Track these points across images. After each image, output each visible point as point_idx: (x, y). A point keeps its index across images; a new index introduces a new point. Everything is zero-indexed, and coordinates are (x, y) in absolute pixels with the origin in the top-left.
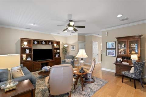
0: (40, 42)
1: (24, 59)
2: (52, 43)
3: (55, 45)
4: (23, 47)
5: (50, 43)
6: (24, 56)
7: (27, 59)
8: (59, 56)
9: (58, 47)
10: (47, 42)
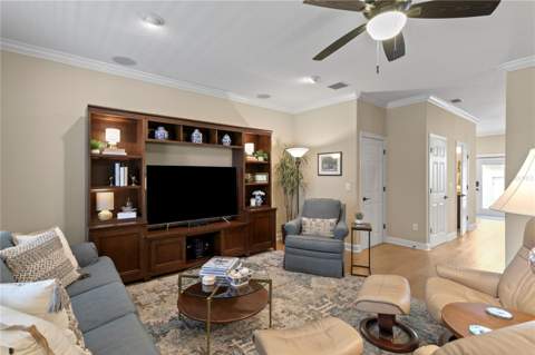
0: (180, 131)
1: (105, 213)
2: (236, 136)
3: (249, 148)
4: (97, 151)
5: (227, 139)
6: (105, 198)
7: (121, 216)
8: (266, 200)
9: (261, 159)
10: (212, 134)
